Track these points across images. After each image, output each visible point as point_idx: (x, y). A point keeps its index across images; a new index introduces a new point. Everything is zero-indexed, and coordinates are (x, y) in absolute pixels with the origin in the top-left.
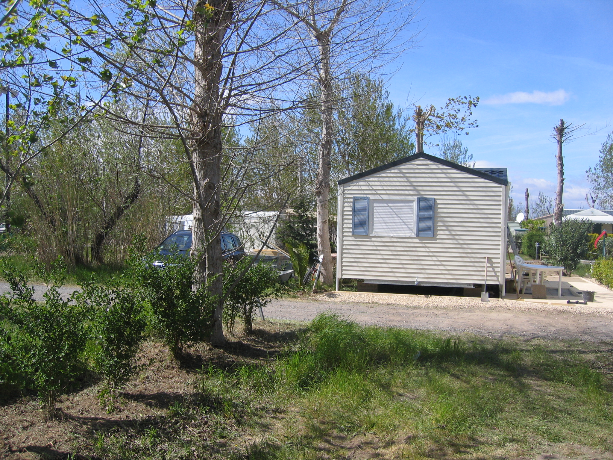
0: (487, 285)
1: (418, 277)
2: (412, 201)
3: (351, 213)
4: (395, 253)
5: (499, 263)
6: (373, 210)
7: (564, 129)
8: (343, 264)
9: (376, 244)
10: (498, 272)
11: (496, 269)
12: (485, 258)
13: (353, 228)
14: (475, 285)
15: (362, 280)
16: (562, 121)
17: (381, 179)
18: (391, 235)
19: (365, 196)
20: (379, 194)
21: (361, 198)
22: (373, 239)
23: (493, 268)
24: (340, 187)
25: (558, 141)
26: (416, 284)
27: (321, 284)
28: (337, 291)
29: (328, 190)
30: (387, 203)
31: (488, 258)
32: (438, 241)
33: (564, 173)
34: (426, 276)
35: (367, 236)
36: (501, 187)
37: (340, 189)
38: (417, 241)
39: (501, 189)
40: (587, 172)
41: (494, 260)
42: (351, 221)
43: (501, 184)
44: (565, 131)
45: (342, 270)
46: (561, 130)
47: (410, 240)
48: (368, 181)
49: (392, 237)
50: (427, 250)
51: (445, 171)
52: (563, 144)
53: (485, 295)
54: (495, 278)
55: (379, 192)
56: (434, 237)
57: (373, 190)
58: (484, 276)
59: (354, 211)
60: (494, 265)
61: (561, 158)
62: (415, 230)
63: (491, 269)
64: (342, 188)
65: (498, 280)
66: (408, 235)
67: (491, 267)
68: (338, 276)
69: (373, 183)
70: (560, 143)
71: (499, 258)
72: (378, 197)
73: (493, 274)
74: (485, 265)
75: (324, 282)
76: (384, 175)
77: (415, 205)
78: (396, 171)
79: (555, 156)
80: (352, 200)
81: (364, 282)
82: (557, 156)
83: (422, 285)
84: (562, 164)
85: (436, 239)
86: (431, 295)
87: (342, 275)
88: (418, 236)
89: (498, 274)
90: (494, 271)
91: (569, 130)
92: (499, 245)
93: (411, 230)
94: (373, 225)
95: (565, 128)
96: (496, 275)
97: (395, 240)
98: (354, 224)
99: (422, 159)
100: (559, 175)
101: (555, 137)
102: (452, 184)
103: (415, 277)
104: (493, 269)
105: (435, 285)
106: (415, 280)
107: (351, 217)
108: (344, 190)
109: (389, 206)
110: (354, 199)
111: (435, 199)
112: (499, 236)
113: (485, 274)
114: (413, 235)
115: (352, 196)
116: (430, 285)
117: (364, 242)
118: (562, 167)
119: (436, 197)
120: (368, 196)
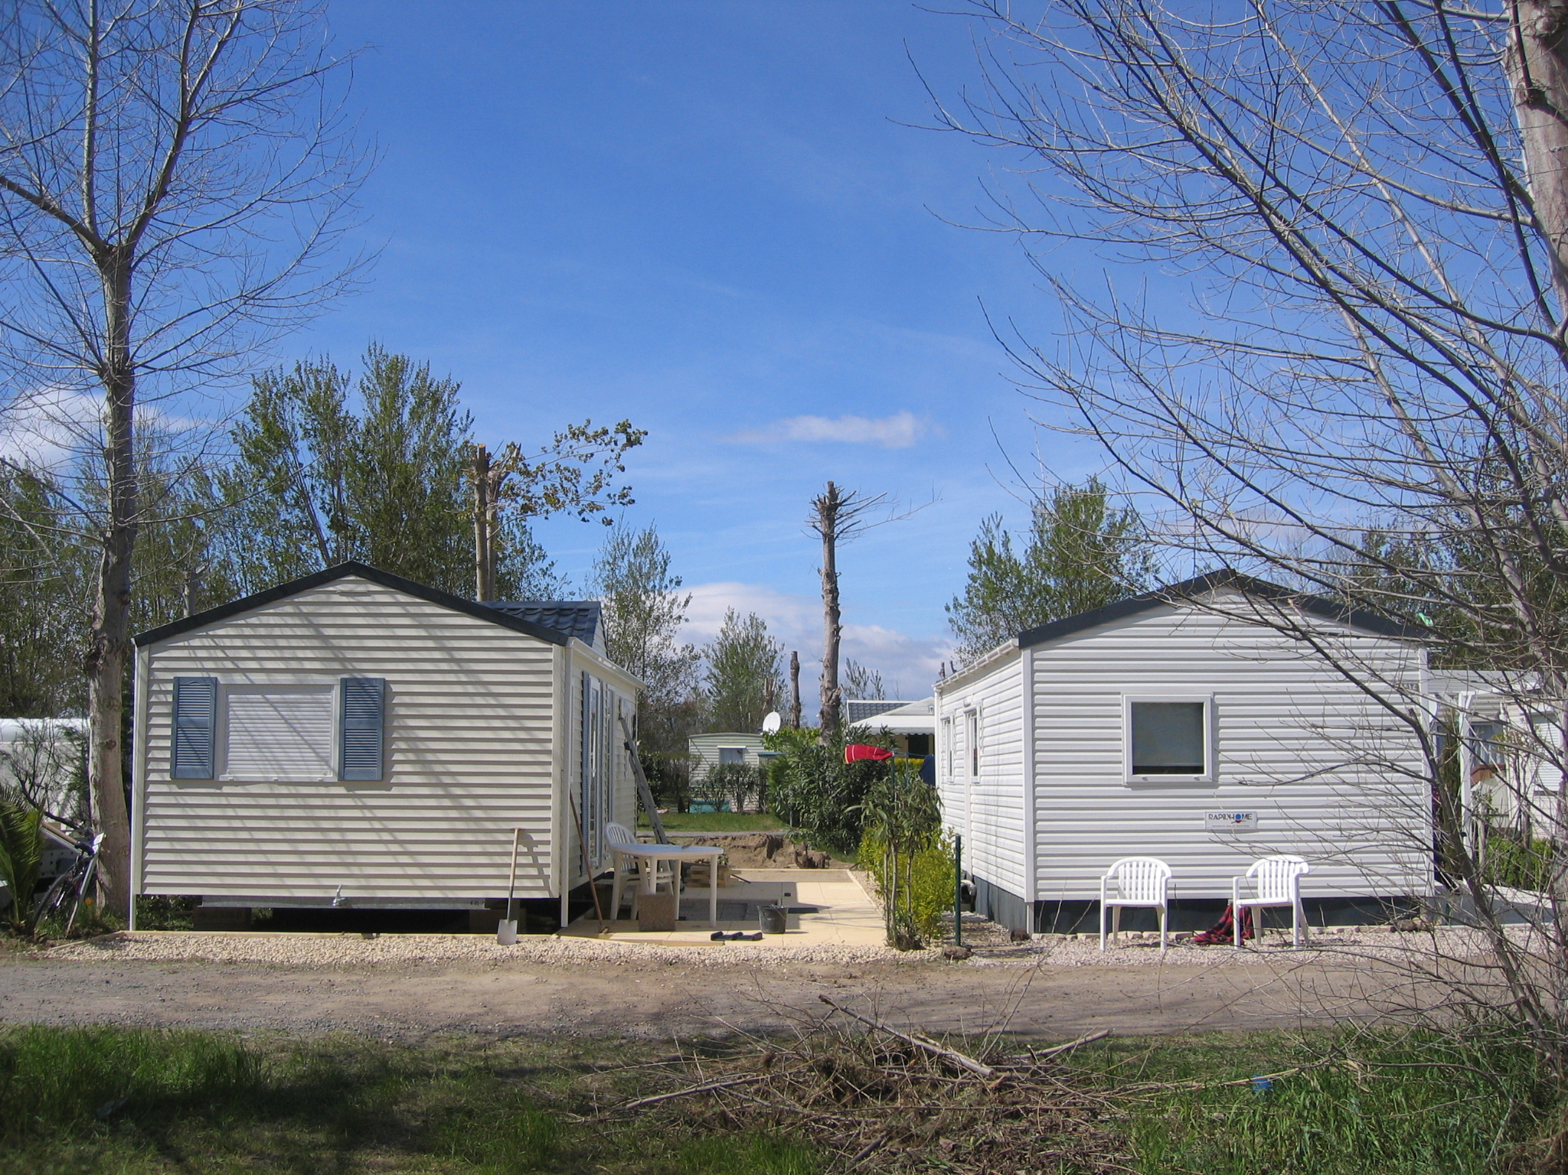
0: (514, 900)
1: (343, 887)
2: (328, 688)
3: (168, 721)
4: (282, 824)
5: (548, 843)
6: (227, 713)
7: (837, 506)
8: (147, 858)
9: (234, 801)
10: (548, 865)
11: (541, 860)
12: (513, 831)
13: (175, 761)
14: (489, 902)
15: (199, 899)
16: (831, 485)
17: (248, 631)
18: (274, 776)
19: (205, 675)
20: (245, 671)
21: (195, 680)
22: (226, 790)
23: (535, 855)
24: (140, 651)
25: (825, 535)
26: (335, 904)
27: (98, 913)
28: (131, 932)
29: (118, 661)
30: (263, 694)
31: (520, 830)
32: (395, 791)
33: (839, 613)
34: (363, 882)
35: (211, 780)
36: (550, 650)
37: (140, 658)
38: (342, 791)
39: (551, 656)
40: (948, 609)
41: (536, 837)
42: (168, 743)
43: (551, 642)
44: (842, 510)
45: (144, 875)
46: (831, 508)
47: (322, 790)
48: (213, 637)
49: (277, 782)
50: (368, 814)
51: (412, 610)
52: (837, 542)
53: (509, 926)
54: (541, 883)
55: (242, 665)
56: (383, 780)
57: (227, 658)
58: (508, 877)
59: (175, 714)
60: (535, 850)
61: (831, 576)
62: (335, 762)
63: (529, 860)
64: (145, 654)
65: (546, 888)
66: (318, 777)
67: (530, 853)
68: (134, 890)
69: (227, 642)
70: (830, 540)
71: (548, 831)
72: (239, 679)
73: (534, 872)
74: (512, 848)
75: (107, 907)
76: (254, 620)
77: (335, 697)
78: (289, 609)
79: (819, 571)
80: (170, 687)
81: (204, 905)
82: (823, 571)
83: (355, 907)
84: (834, 592)
85: (390, 787)
86: (378, 932)
87: (144, 886)
88: (342, 778)
89: (547, 871)
90: (535, 864)
91: (850, 509)
92: (548, 797)
93: (325, 761)
94: (226, 750)
95: (840, 504)
96: (541, 875)
97: (284, 790)
98: (175, 749)
99: (352, 578)
100: (828, 618)
101: (818, 525)
102: (430, 644)
103: (335, 887)
104: (535, 860)
105: (389, 906)
106: (333, 893)
107: (168, 732)
108: (151, 660)
109: (268, 701)
110: (178, 682)
111: (385, 682)
112: (549, 775)
113: (509, 872)
114: (331, 776)
115: (170, 676)
116: (375, 906)
117: (198, 797)
118: (835, 599)
119: (389, 677)
120: (213, 675)
